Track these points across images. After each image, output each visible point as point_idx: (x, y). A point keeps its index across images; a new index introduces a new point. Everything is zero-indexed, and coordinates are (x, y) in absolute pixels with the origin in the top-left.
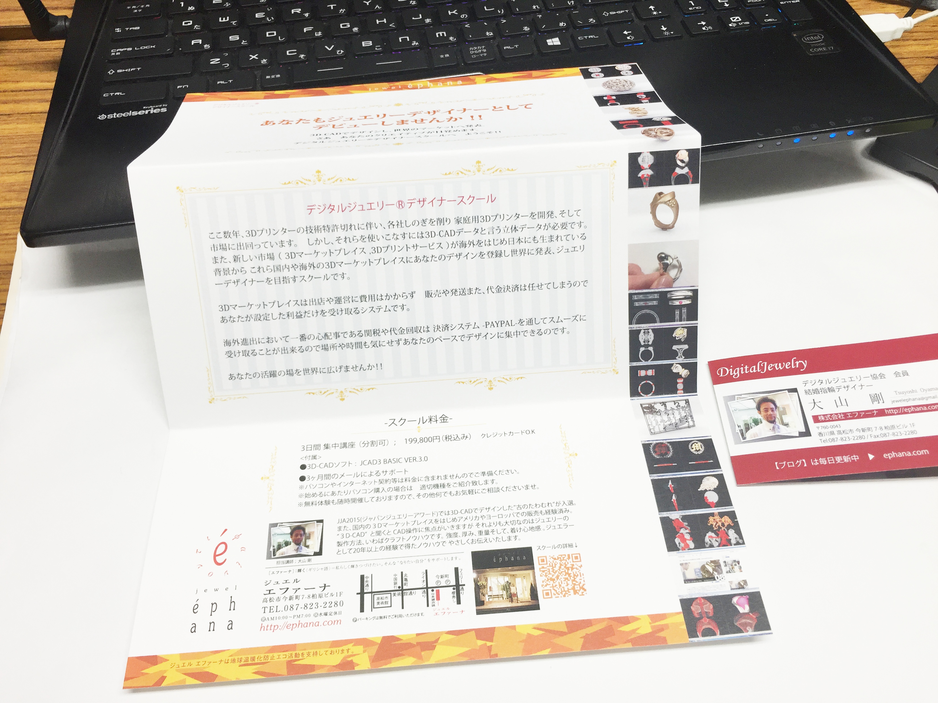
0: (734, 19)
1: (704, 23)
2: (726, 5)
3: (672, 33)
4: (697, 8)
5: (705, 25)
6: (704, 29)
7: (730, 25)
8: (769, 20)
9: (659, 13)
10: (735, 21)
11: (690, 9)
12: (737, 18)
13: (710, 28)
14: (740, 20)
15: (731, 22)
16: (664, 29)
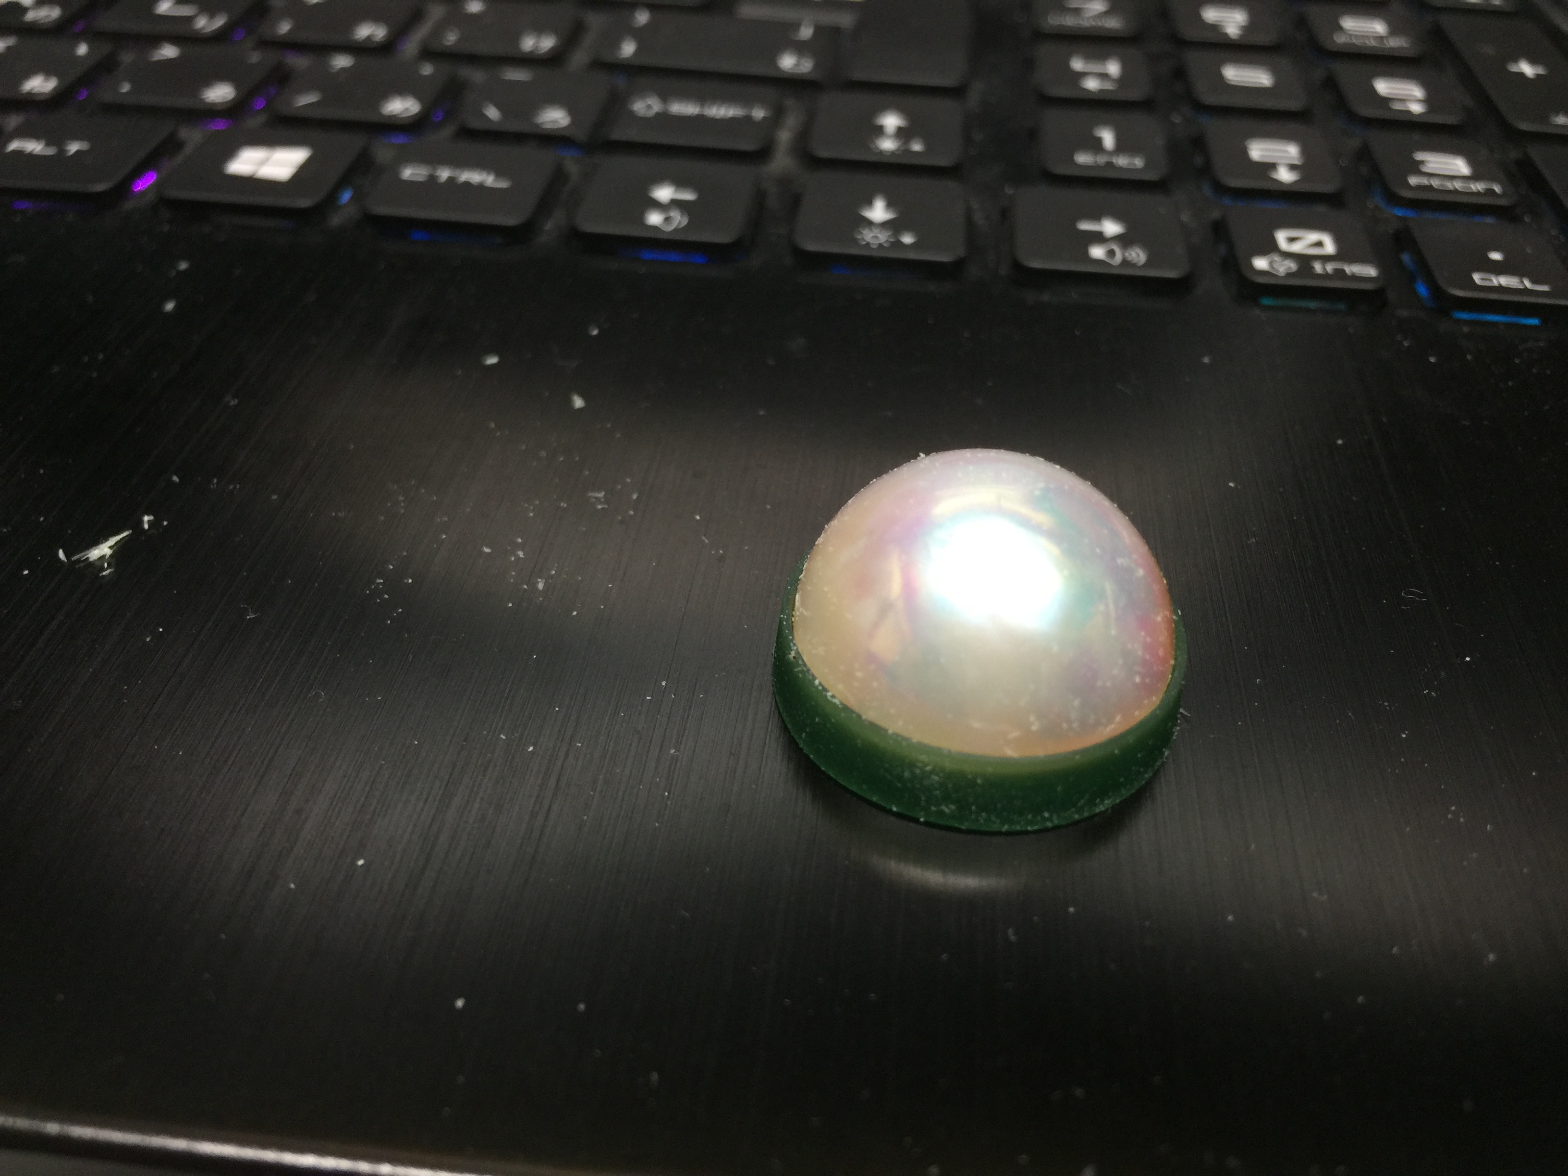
0: (1292, 240)
1: (1111, 228)
2: (1285, 176)
3: (908, 239)
4: (1122, 161)
5: (1118, 238)
6: (1097, 252)
7: (1261, 263)
8: (1504, 281)
9: (908, 152)
10: (1297, 248)
11: (1083, 158)
12: (1313, 236)
13: (1138, 255)
14: (1330, 247)
15: (1270, 247)
16: (878, 212)
